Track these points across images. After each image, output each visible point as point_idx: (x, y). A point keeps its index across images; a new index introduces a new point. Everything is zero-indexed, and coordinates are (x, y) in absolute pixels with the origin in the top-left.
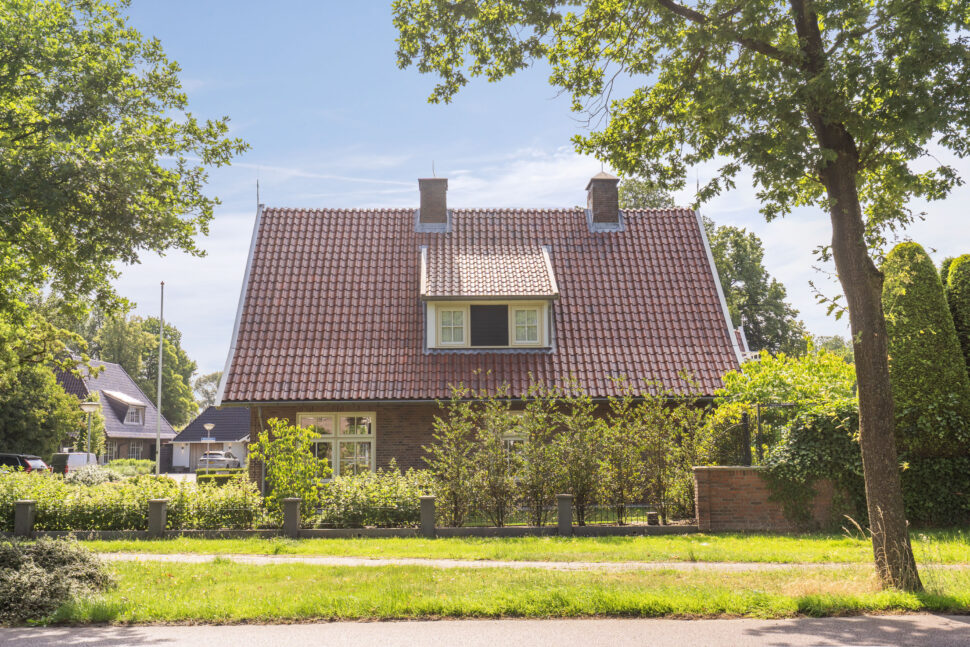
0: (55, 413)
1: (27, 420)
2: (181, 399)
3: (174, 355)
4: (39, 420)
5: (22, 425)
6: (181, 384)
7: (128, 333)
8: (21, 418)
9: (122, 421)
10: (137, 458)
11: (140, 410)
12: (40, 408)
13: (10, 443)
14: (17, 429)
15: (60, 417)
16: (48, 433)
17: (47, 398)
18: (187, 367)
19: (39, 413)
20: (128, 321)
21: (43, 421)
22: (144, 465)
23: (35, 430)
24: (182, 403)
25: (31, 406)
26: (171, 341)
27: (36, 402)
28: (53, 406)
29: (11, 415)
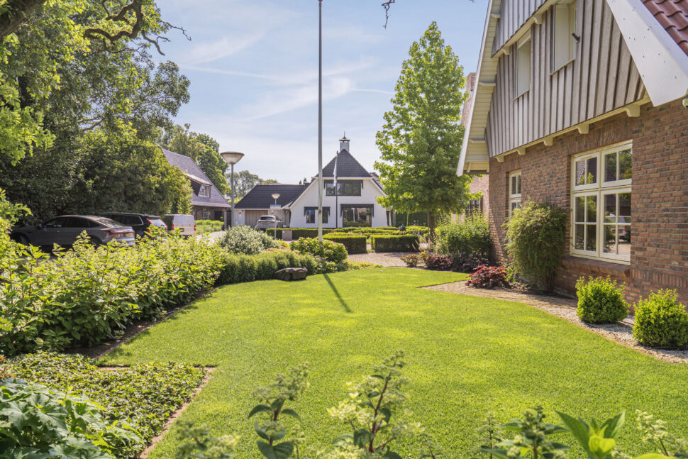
0: (166, 179)
1: (143, 184)
2: (222, 184)
3: (216, 157)
4: (154, 184)
5: (139, 188)
6: (221, 175)
7: (189, 143)
8: (138, 182)
9: (197, 195)
10: (212, 220)
11: (208, 187)
12: (153, 175)
13: (130, 205)
14: (135, 192)
15: (170, 183)
16: (161, 197)
17: (158, 167)
18: (224, 165)
19: (153, 179)
20: (188, 135)
21: (157, 185)
22: (217, 224)
23: (150, 193)
24: (222, 187)
25: (146, 172)
26: (213, 148)
27: (149, 169)
28: (163, 174)
29: (130, 179)
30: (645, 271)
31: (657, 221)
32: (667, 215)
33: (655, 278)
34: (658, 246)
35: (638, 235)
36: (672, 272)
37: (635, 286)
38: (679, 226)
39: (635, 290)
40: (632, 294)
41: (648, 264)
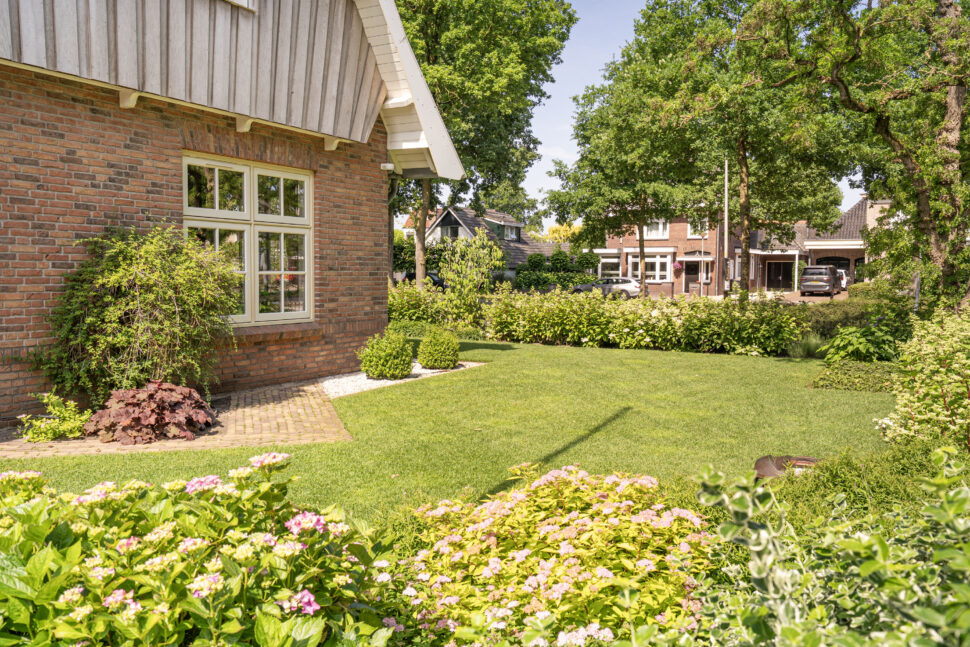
30: (338, 323)
31: (349, 269)
32: (361, 264)
33: (349, 327)
34: (351, 295)
35: (328, 285)
36: (366, 318)
37: (327, 343)
38: (371, 274)
39: (327, 347)
40: (322, 353)
41: (340, 315)
